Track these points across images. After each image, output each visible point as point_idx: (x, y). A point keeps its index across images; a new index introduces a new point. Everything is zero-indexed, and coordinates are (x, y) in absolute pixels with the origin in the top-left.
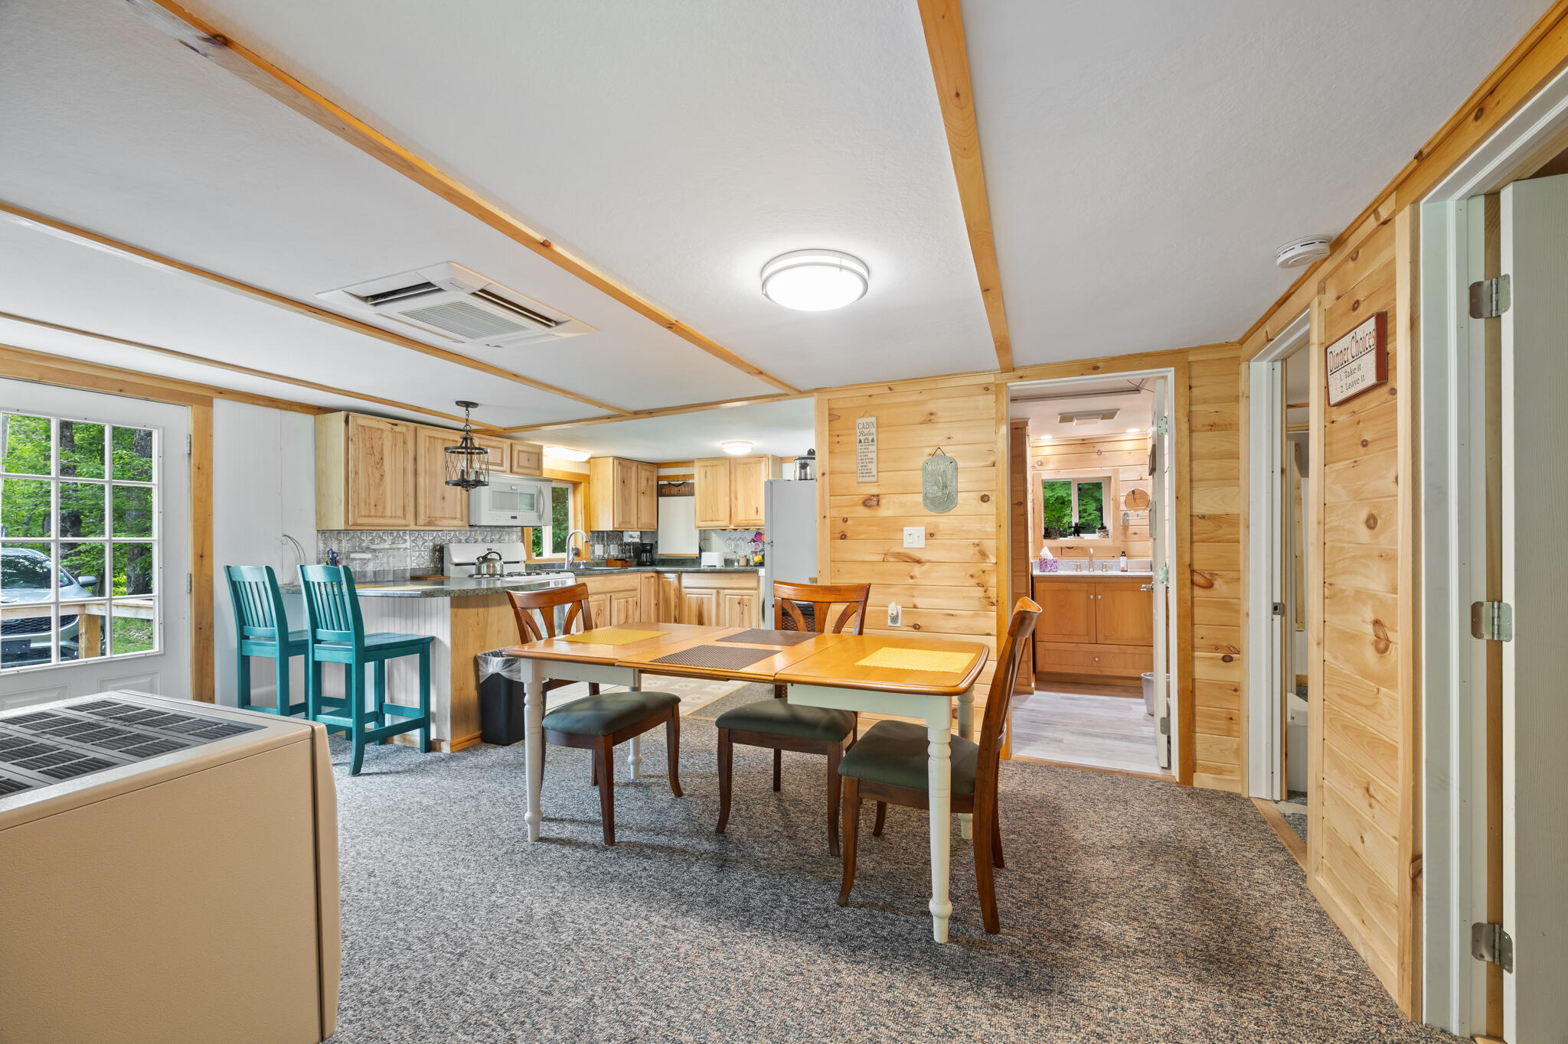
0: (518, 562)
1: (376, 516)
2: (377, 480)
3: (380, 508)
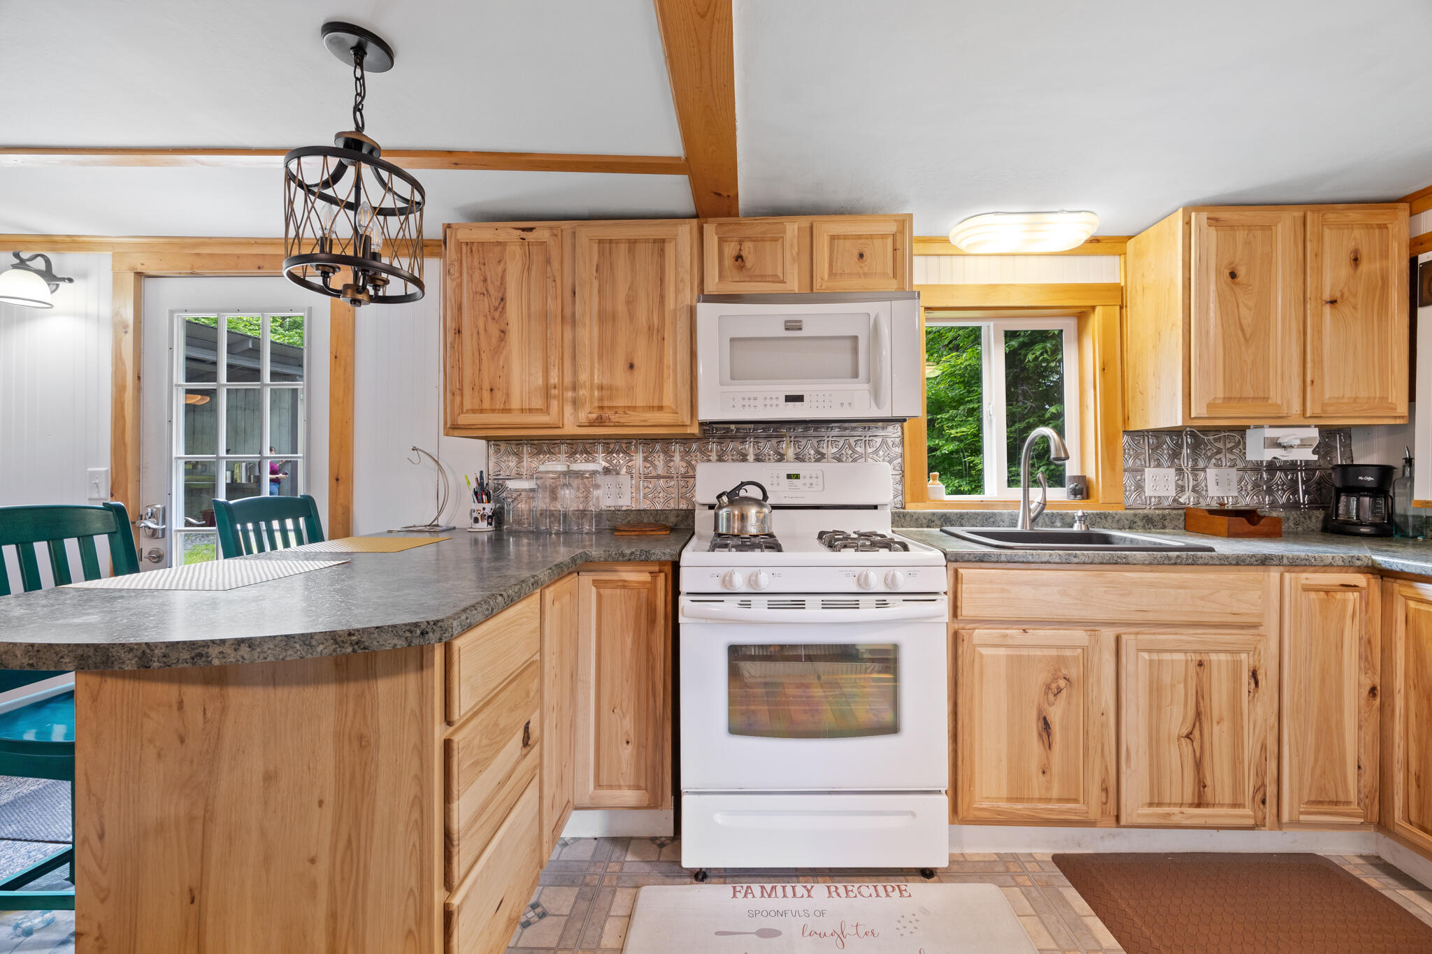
0: (875, 507)
1: (493, 411)
2: (494, 341)
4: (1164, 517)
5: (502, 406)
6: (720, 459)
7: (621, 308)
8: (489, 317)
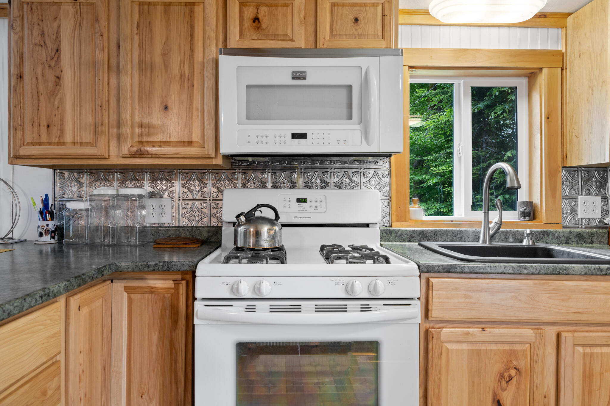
0: (368, 226)
1: (50, 144)
2: (51, 85)
3: (55, 131)
4: (592, 235)
5: (57, 140)
6: (244, 186)
7: (158, 59)
8: (46, 65)
